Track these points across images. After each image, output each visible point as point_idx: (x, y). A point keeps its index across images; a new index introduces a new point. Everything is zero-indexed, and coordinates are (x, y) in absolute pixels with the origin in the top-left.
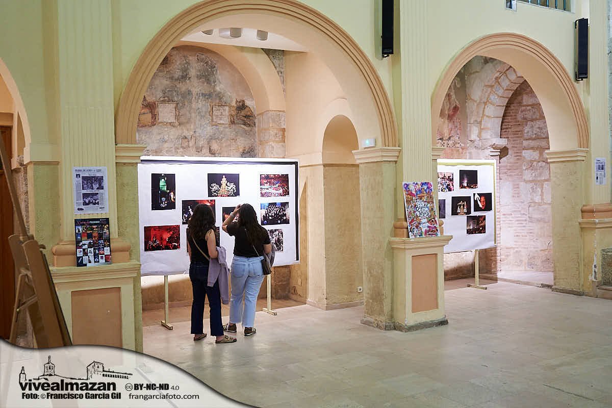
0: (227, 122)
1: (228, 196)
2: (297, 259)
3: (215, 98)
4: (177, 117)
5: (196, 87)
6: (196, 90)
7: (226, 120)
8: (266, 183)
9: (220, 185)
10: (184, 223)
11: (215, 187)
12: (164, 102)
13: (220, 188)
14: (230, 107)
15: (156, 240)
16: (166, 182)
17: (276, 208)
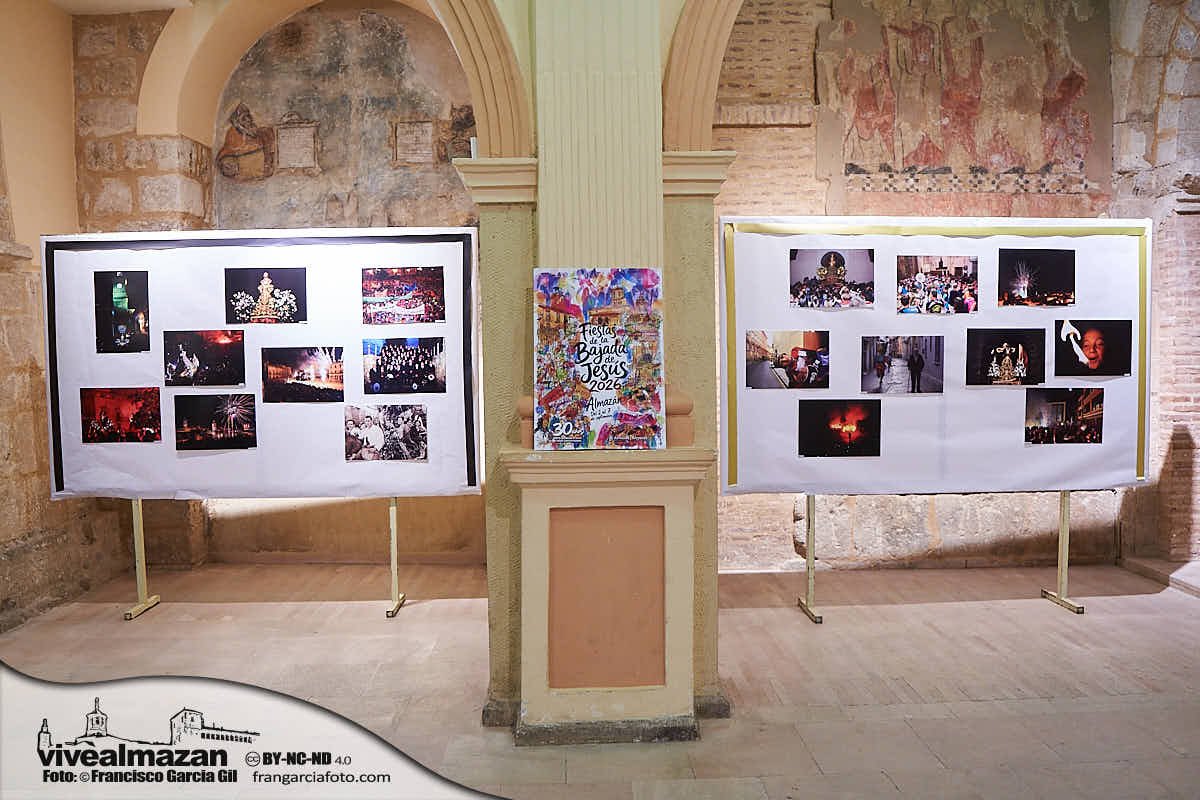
0: (430, 159)
1: (277, 321)
2: (472, 481)
3: (399, 107)
4: (318, 155)
5: (359, 85)
6: (359, 92)
7: (426, 155)
8: (380, 290)
9: (257, 295)
10: (168, 383)
11: (243, 300)
12: (289, 125)
13: (256, 301)
14: (437, 122)
15: (106, 419)
16: (127, 289)
17: (406, 350)
